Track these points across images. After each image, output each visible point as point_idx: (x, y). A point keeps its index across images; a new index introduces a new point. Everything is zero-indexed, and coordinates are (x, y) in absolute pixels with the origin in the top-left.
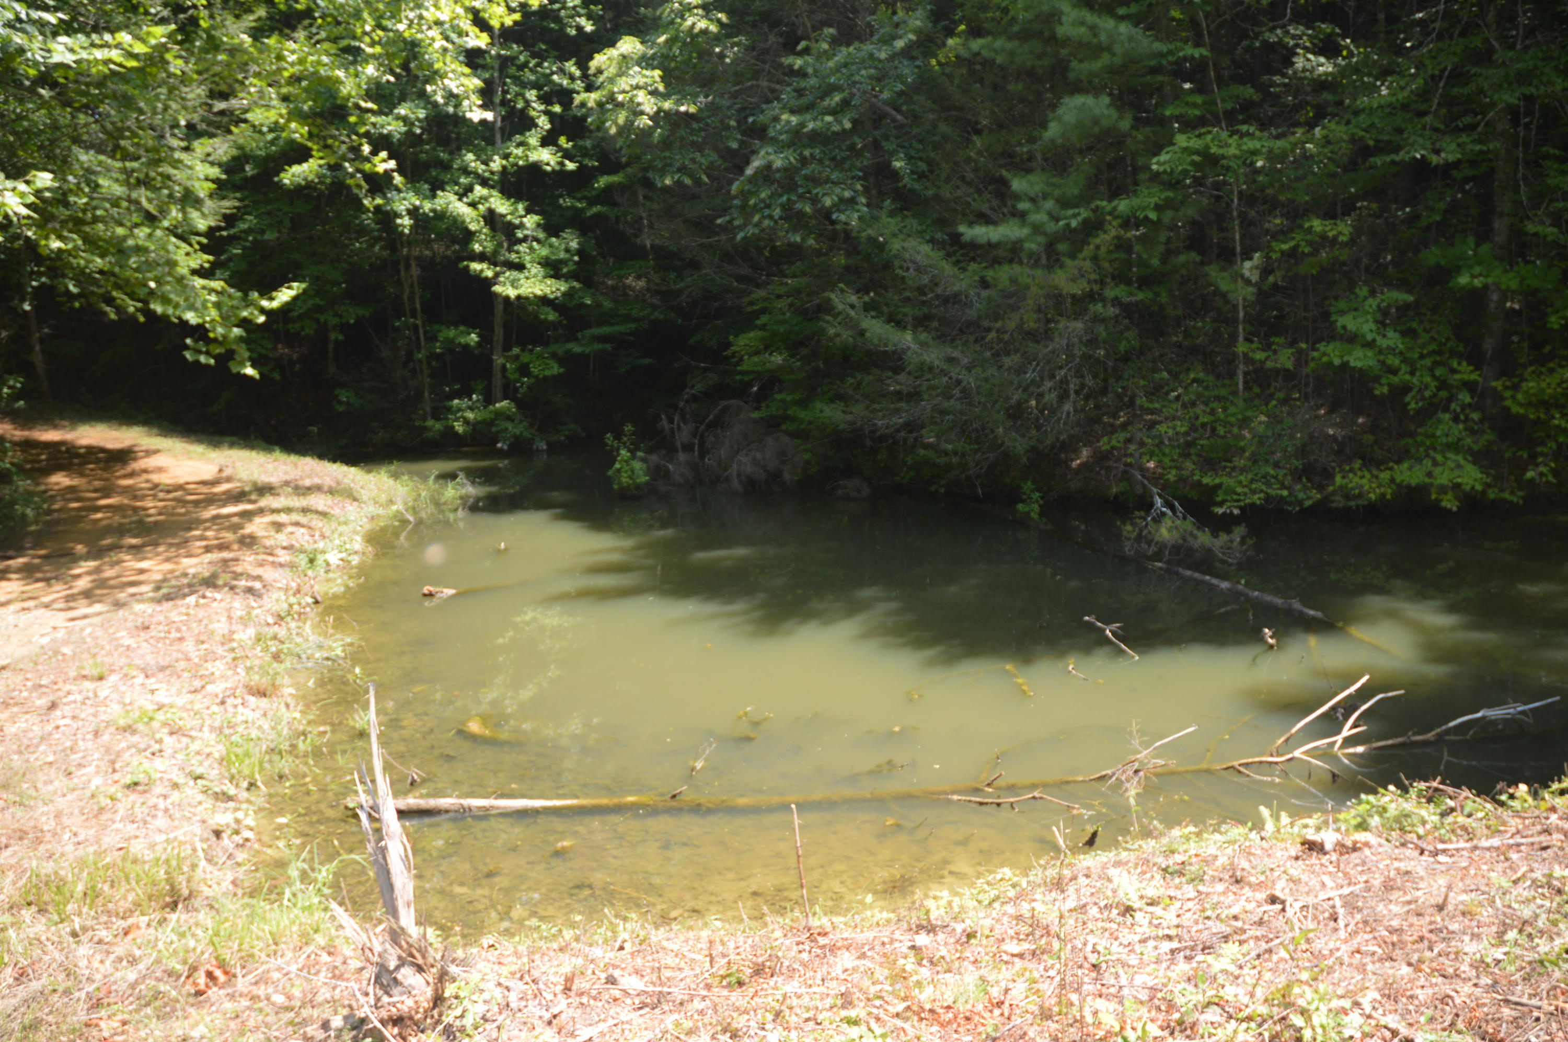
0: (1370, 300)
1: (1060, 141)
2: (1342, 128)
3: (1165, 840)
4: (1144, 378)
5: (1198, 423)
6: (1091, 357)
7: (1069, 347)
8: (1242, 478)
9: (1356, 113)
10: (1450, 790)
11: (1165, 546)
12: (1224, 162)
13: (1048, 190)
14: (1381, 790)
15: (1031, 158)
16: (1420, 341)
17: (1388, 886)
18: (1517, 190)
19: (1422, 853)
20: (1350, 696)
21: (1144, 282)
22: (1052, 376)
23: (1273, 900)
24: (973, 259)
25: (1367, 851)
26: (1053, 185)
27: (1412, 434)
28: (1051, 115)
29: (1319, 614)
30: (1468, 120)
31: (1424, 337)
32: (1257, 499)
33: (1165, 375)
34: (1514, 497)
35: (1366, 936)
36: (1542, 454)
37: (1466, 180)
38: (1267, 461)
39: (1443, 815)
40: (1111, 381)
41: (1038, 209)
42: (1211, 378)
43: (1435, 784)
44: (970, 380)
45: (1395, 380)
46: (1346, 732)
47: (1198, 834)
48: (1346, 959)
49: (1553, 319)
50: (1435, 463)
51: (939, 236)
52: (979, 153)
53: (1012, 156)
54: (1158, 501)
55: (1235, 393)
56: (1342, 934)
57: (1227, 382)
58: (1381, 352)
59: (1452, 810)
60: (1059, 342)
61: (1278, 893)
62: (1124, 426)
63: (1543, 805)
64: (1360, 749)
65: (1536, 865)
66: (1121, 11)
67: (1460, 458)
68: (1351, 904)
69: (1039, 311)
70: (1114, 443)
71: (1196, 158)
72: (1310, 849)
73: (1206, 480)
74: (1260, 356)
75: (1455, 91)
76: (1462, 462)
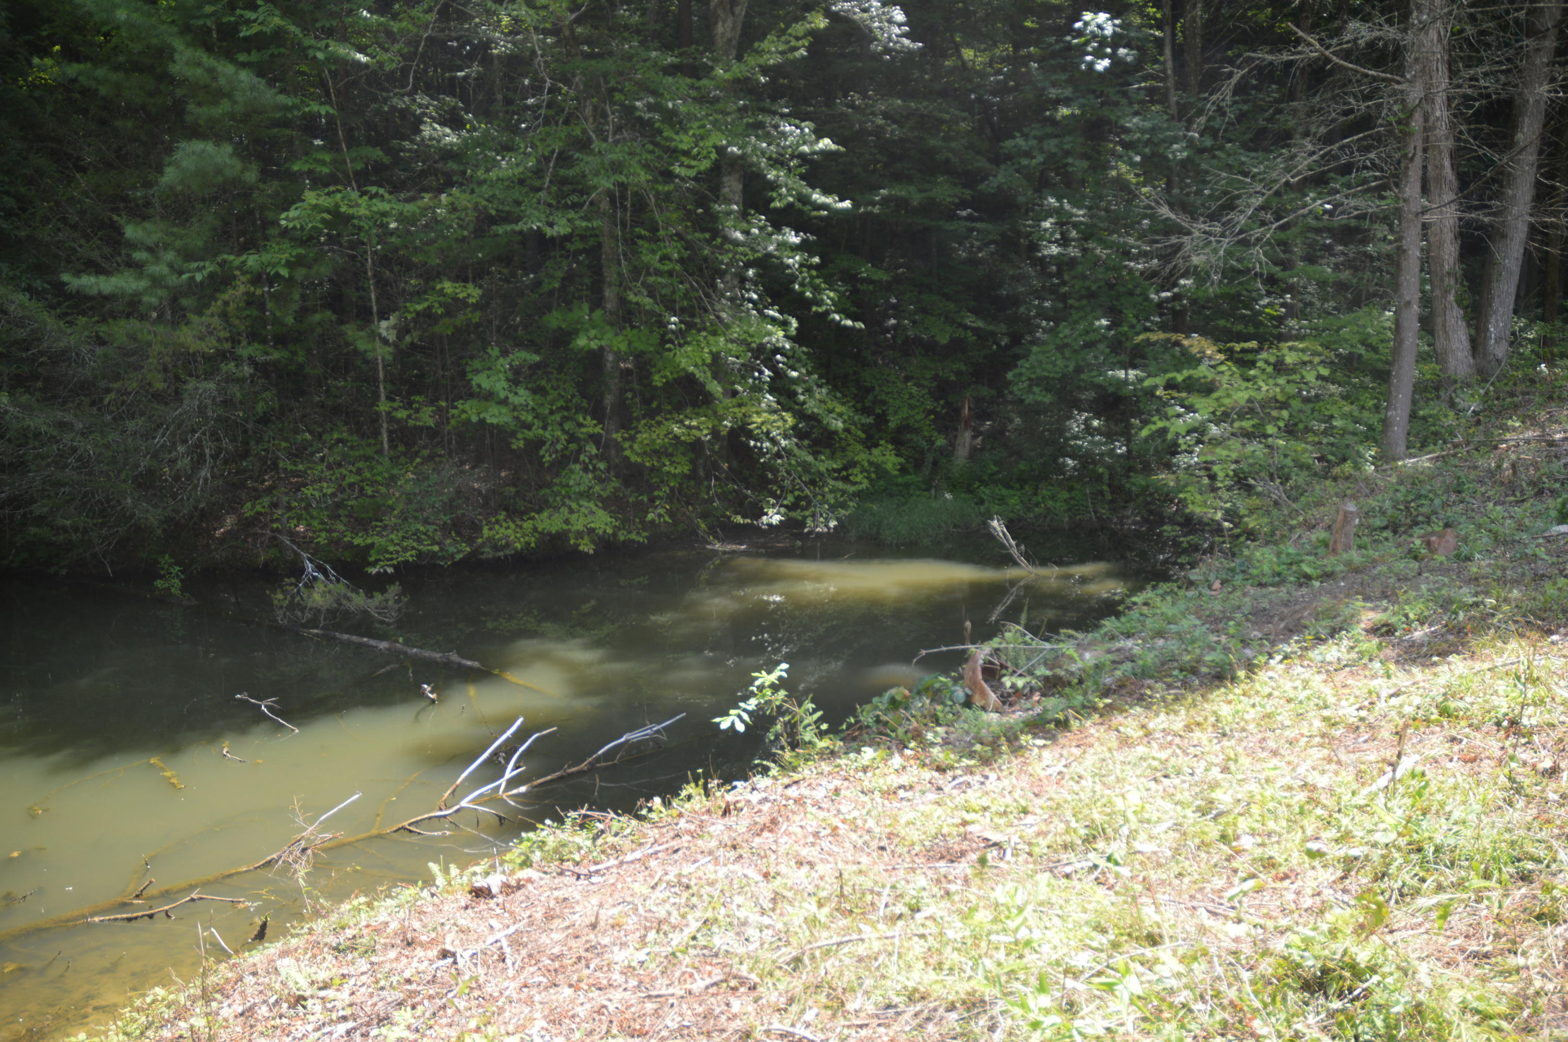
0: (501, 360)
1: (179, 188)
2: (466, 196)
3: (334, 917)
4: (286, 439)
5: (345, 484)
6: (227, 419)
7: (202, 410)
8: (393, 536)
9: (481, 183)
10: (596, 814)
11: (319, 611)
12: (355, 221)
13: (169, 240)
14: (540, 826)
15: (148, 204)
16: (549, 398)
17: (549, 916)
18: (620, 264)
19: (578, 878)
20: (508, 739)
21: (281, 341)
22: (185, 441)
23: (444, 954)
24: (84, 313)
25: (530, 887)
26: (173, 234)
27: (549, 485)
28: (167, 159)
29: (476, 664)
30: (575, 198)
31: (553, 394)
32: (409, 556)
33: (308, 436)
34: (640, 537)
35: (532, 969)
36: (659, 497)
37: (579, 252)
38: (416, 518)
39: (595, 839)
40: (252, 443)
41: (157, 260)
42: (355, 438)
43: (583, 812)
44: (88, 447)
45: (530, 434)
46: (509, 774)
47: (369, 905)
48: (515, 996)
49: (656, 377)
50: (571, 511)
51: (38, 284)
52: (85, 193)
53: (125, 199)
54: (309, 566)
55: (380, 452)
56: (511, 973)
57: (372, 441)
58: (515, 409)
59: (602, 832)
60: (189, 404)
61: (448, 947)
62: (269, 490)
63: (674, 813)
64: (523, 789)
65: (669, 868)
66: (242, 57)
67: (591, 505)
68: (516, 942)
69: (165, 370)
70: (258, 508)
71: (327, 216)
72: (477, 896)
73: (357, 541)
74: (402, 414)
75: (562, 172)
76: (594, 508)
